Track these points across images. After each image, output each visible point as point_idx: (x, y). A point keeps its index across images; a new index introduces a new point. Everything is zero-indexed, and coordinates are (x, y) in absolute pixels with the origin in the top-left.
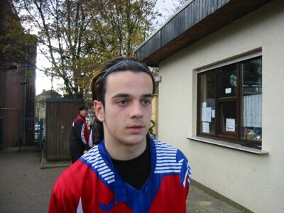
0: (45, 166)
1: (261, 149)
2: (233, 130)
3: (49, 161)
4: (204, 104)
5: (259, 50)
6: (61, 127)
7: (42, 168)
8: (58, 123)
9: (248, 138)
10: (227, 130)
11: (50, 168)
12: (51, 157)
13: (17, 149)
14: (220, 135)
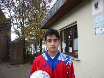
0: (10, 66)
1: (78, 58)
2: (72, 52)
3: (11, 65)
4: (63, 42)
5: (76, 22)
6: (15, 52)
7: (8, 67)
8: (14, 51)
9: (76, 54)
10: (70, 51)
11: (11, 67)
12: (12, 63)
13: (2, 60)
14: (68, 54)
